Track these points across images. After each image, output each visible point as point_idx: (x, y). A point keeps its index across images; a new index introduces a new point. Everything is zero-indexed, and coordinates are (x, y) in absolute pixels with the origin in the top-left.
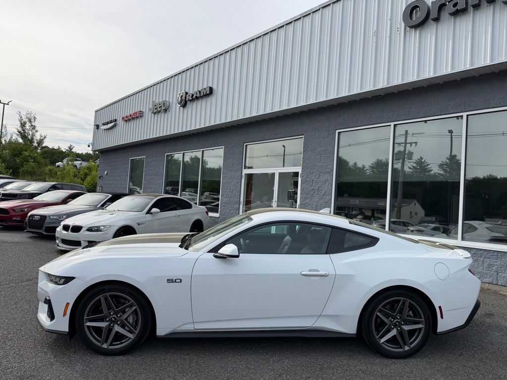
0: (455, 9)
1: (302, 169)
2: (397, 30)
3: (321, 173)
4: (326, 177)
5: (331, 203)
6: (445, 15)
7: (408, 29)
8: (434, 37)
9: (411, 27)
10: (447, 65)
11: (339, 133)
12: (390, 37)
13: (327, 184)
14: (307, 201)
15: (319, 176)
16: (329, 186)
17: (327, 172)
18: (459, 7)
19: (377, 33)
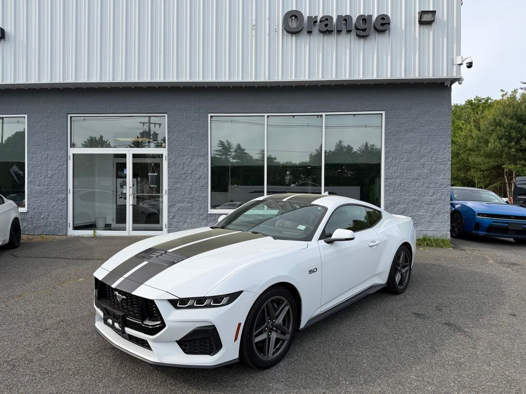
0: (325, 29)
1: (169, 151)
2: (275, 31)
3: (194, 156)
4: (200, 160)
5: (208, 187)
6: (316, 30)
7: (285, 32)
8: (307, 46)
9: (288, 32)
10: (318, 73)
11: (211, 117)
12: (269, 35)
13: (202, 168)
14: (178, 186)
15: (192, 159)
16: (205, 170)
17: (202, 156)
18: (328, 28)
19: (256, 27)
